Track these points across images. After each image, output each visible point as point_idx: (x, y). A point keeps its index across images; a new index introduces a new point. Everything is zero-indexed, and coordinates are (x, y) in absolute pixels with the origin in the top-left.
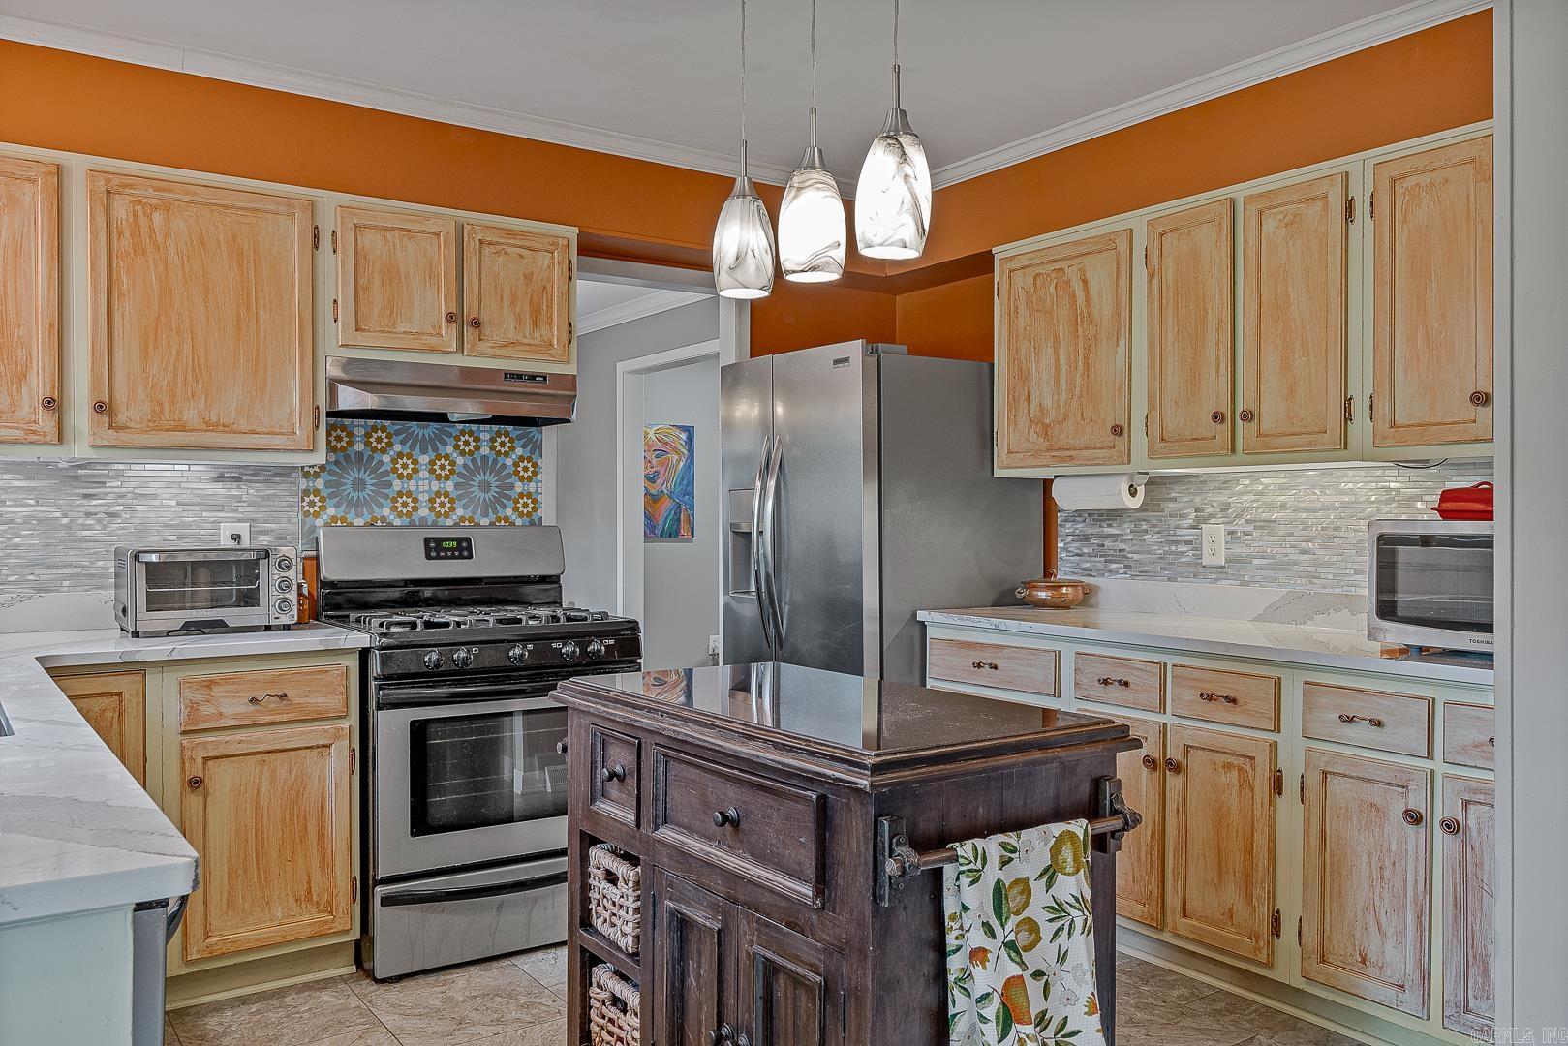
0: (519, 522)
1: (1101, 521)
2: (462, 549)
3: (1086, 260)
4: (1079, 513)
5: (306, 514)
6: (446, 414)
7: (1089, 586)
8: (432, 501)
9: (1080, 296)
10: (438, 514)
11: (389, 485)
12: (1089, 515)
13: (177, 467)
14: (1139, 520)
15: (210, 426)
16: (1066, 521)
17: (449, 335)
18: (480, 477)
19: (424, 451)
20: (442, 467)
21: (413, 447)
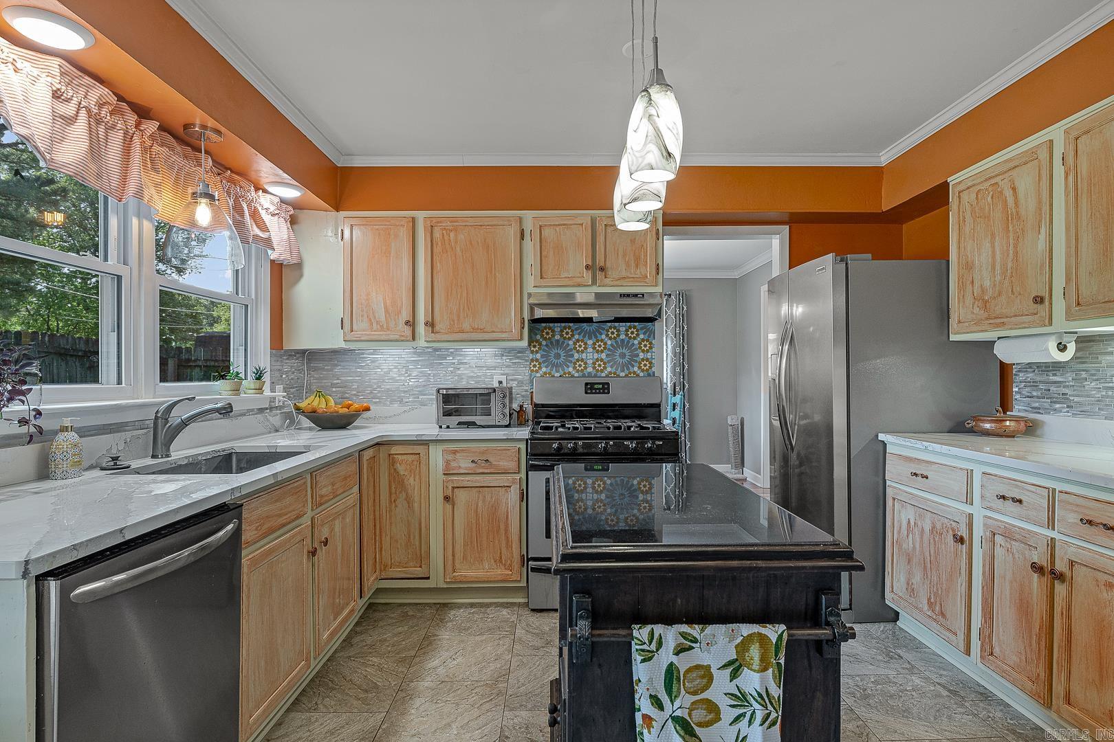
0: (641, 374)
1: (1048, 371)
2: (605, 388)
3: (1014, 173)
4: (1030, 365)
5: (532, 371)
6: (592, 318)
7: (1033, 421)
8: (594, 363)
9: (1011, 201)
10: (597, 371)
11: (572, 356)
12: (1038, 367)
13: (476, 350)
14: (1080, 371)
15: (475, 330)
16: (1019, 371)
17: (588, 276)
18: (620, 351)
19: (590, 338)
20: (600, 346)
21: (584, 336)
